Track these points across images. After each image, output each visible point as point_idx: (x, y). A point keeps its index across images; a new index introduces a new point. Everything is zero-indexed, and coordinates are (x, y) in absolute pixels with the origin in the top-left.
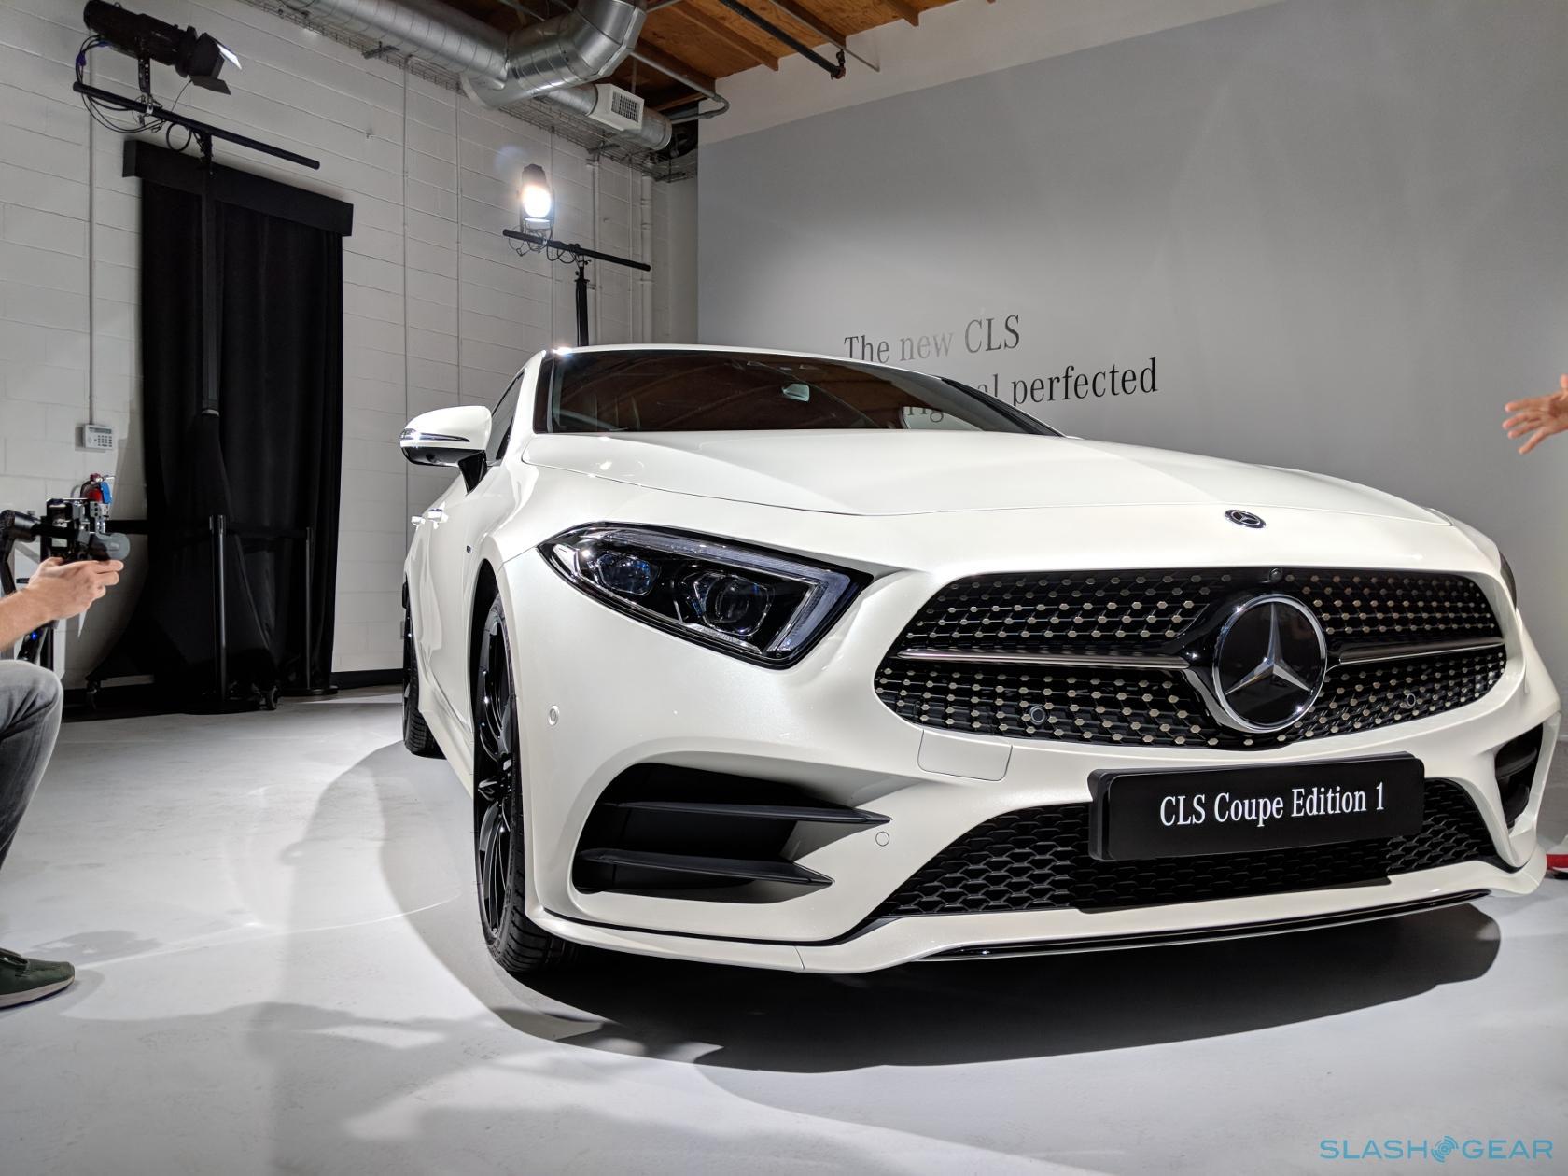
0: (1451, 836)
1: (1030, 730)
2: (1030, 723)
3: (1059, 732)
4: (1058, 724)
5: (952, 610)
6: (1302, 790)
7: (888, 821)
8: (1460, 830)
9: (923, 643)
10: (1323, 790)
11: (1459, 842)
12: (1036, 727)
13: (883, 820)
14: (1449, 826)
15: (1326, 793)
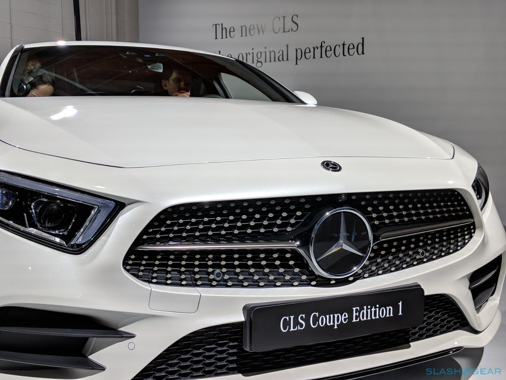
0: (445, 319)
1: (214, 283)
2: (214, 280)
3: (230, 283)
4: (230, 279)
5: (169, 222)
6: (358, 308)
7: (134, 337)
8: (450, 316)
9: (153, 241)
10: (369, 307)
11: (449, 322)
12: (217, 281)
13: (132, 336)
14: (443, 314)
15: (371, 308)
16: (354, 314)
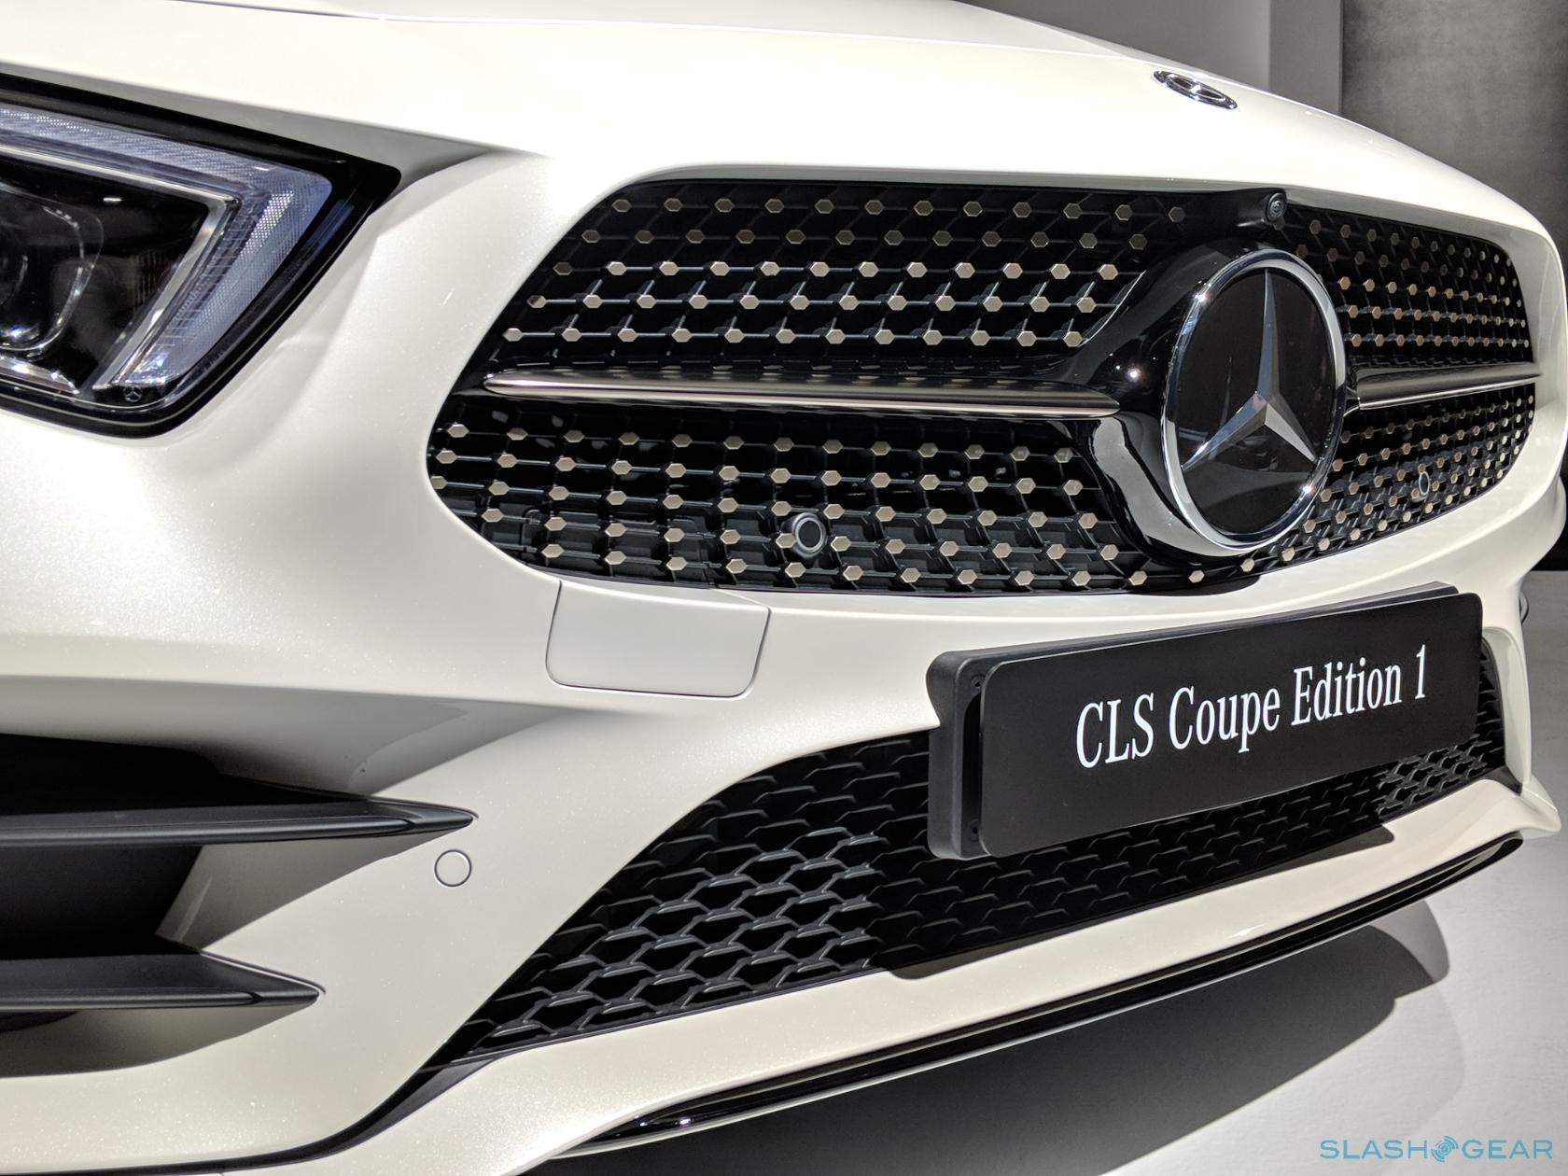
1: (794, 571)
2: (792, 556)
3: (851, 573)
4: (851, 554)
5: (616, 268)
6: (1310, 669)
7: (466, 822)
9: (549, 356)
10: (1340, 666)
12: (808, 564)
16: (1299, 695)
